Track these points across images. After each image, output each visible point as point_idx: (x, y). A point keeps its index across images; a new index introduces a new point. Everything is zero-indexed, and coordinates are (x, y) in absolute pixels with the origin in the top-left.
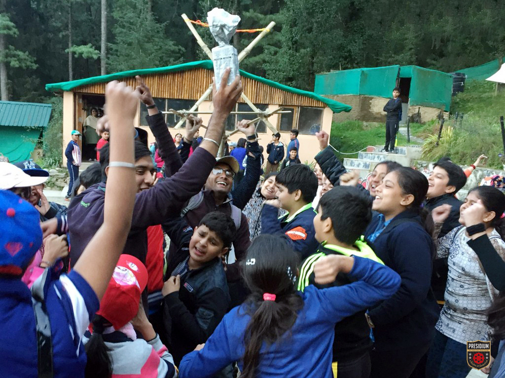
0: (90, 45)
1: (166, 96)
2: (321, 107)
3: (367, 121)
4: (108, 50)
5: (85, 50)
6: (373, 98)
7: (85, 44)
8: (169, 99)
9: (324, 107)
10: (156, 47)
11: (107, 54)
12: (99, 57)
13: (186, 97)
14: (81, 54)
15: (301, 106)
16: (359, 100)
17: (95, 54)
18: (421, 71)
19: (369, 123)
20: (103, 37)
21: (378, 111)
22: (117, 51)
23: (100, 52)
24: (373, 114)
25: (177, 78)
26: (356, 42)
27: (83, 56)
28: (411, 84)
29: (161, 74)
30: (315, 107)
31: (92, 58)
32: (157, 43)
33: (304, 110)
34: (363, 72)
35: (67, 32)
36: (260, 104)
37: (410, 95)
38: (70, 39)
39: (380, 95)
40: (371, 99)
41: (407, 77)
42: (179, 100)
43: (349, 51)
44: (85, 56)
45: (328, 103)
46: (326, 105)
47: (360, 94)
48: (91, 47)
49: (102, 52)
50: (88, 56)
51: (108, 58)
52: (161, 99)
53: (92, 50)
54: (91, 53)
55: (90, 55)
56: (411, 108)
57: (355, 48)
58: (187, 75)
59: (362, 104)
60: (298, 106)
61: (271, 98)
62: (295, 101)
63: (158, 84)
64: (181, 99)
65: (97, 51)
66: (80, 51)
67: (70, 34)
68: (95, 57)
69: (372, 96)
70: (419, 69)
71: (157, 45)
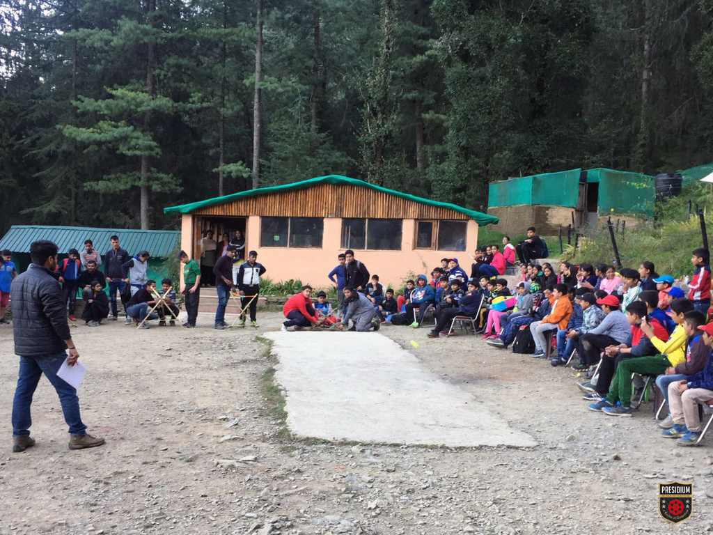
0: (240, 162)
1: (289, 214)
2: (464, 220)
3: (543, 235)
4: (260, 166)
5: (234, 168)
6: (550, 208)
7: (236, 162)
8: (292, 218)
9: (468, 220)
10: (319, 160)
11: (260, 171)
12: (250, 176)
13: (310, 214)
14: (231, 172)
15: (440, 219)
16: (532, 210)
17: (246, 172)
18: (610, 173)
19: (547, 237)
20: (255, 154)
21: (557, 223)
22: (269, 167)
23: (252, 169)
24: (551, 226)
25: (300, 196)
26: (538, 144)
27: (232, 174)
28: (599, 190)
29: (283, 192)
30: (457, 220)
31: (242, 177)
32: (321, 155)
33: (444, 224)
34: (535, 178)
35: (218, 149)
36: (393, 219)
37: (599, 202)
38: (221, 157)
39: (559, 204)
40: (548, 208)
41: (594, 181)
42: (302, 218)
43: (530, 154)
44: (233, 175)
45: (470, 215)
46: (469, 217)
47: (533, 205)
48: (242, 165)
49: (254, 170)
50: (237, 176)
51: (260, 177)
52: (283, 217)
53: (241, 168)
54: (241, 171)
55: (239, 174)
56: (600, 218)
57: (536, 151)
58: (310, 192)
59: (536, 215)
60: (437, 220)
61: (405, 212)
62: (433, 214)
63: (280, 203)
64: (305, 217)
65: (247, 169)
66: (229, 170)
67: (221, 151)
68: (245, 175)
69: (549, 206)
70: (607, 173)
71: (321, 158)
